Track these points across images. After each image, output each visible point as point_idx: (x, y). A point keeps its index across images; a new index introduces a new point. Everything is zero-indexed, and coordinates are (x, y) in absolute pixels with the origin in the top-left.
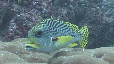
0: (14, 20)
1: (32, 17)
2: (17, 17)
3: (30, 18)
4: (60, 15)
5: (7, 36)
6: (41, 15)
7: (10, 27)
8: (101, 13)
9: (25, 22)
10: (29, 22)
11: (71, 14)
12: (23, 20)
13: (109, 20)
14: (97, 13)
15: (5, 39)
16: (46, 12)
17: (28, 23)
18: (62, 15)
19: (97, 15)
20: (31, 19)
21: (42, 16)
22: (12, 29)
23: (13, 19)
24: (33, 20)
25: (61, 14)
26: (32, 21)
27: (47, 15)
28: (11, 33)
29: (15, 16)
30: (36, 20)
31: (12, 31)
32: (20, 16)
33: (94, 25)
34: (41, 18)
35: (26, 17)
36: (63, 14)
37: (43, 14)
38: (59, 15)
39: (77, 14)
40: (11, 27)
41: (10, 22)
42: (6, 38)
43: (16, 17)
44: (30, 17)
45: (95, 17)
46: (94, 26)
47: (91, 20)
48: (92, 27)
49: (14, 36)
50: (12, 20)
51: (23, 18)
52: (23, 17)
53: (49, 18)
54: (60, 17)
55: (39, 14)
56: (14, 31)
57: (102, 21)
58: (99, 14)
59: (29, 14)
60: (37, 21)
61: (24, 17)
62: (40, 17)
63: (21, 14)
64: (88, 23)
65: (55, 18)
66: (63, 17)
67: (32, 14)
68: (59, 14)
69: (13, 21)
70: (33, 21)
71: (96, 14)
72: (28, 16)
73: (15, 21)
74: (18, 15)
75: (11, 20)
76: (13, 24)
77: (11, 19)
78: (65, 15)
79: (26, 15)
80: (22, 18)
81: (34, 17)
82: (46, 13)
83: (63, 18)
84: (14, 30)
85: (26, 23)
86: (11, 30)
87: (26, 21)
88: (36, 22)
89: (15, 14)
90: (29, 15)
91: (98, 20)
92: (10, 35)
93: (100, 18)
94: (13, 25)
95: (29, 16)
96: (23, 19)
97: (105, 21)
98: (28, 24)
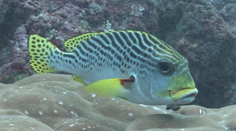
0: (25, 27)
1: (66, 23)
2: (33, 21)
3: (61, 25)
4: (127, 18)
5: (10, 64)
6: (85, 17)
7: (15, 43)
8: (217, 15)
9: (51, 32)
10: (59, 33)
11: (151, 17)
12: (45, 29)
13: (233, 33)
14: (207, 15)
15: (5, 71)
16: (97, 11)
17: (58, 36)
18: (131, 19)
19: (208, 20)
20: (62, 27)
21: (88, 20)
22: (20, 47)
23: (23, 25)
24: (68, 28)
25: (129, 16)
26: (65, 30)
27: (99, 18)
28: (19, 57)
29: (28, 19)
30: (75, 28)
31: (20, 53)
32: (40, 18)
33: (201, 42)
34: (86, 23)
35: (53, 22)
36: (133, 16)
37: (91, 16)
38: (125, 18)
39: (164, 16)
40: (17, 43)
41: (17, 32)
42: (7, 68)
43: (29, 22)
44: (62, 22)
45: (203, 24)
46: (201, 45)
47: (194, 31)
48: (195, 45)
49: (24, 65)
50: (20, 28)
51: (46, 24)
52: (45, 22)
53: (104, 24)
54: (128, 22)
55: (81, 15)
56: (25, 53)
57: (220, 34)
58: (213, 17)
59: (58, 14)
60: (76, 30)
61: (49, 21)
62: (82, 21)
63: (41, 15)
64: (187, 36)
65: (116, 24)
66: (134, 22)
67: (66, 15)
68: (124, 16)
69: (22, 29)
70: (68, 30)
71: (205, 18)
72: (56, 20)
73: (26, 30)
74: (34, 17)
75: (18, 28)
76: (24, 38)
77: (19, 26)
78: (139, 18)
79: (52, 17)
80: (43, 25)
81: (70, 22)
82: (97, 14)
83: (134, 25)
84: (24, 51)
85: (52, 35)
86: (18, 49)
87: (52, 30)
88: (75, 33)
89: (28, 15)
90: (60, 17)
91: (210, 32)
92: (16, 61)
93: (215, 28)
94: (22, 39)
95: (58, 20)
96: (45, 27)
97: (224, 32)
98: (57, 38)
